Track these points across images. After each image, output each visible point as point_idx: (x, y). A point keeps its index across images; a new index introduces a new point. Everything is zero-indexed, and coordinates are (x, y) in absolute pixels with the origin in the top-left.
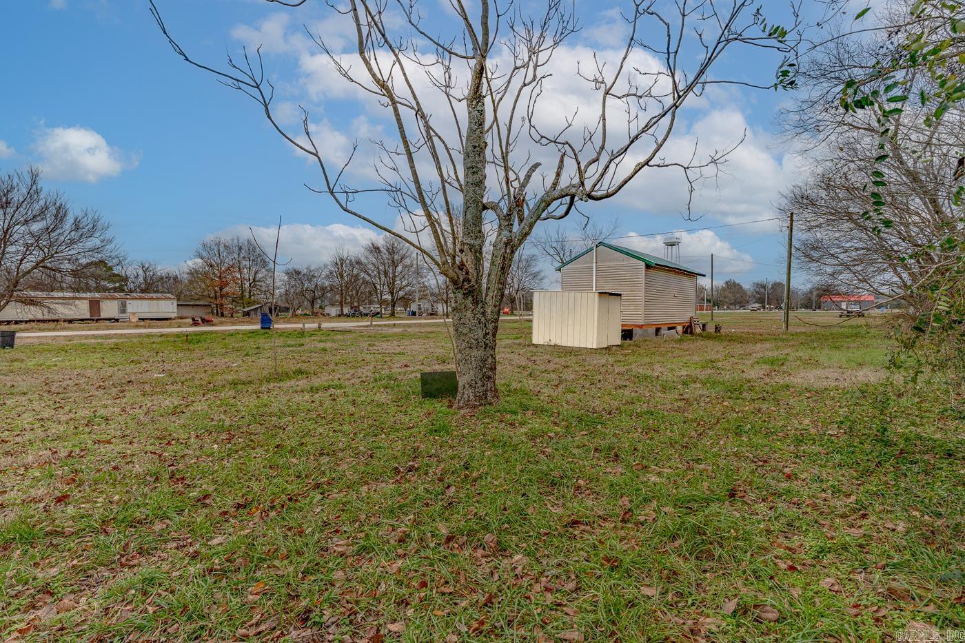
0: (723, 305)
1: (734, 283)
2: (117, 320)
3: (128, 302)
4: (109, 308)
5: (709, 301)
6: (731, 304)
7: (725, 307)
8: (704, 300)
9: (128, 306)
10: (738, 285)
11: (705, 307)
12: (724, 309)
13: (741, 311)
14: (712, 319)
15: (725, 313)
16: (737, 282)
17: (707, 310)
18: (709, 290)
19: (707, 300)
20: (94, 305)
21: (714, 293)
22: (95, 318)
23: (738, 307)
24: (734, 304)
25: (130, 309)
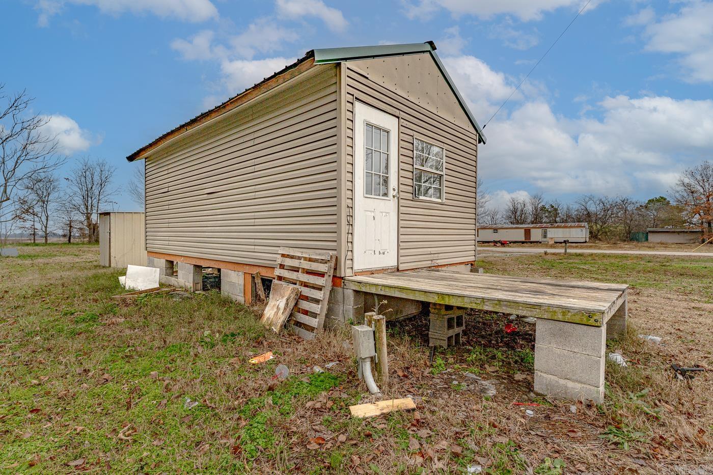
2: (540, 242)
3: (548, 230)
4: (536, 235)
9: (548, 233)
20: (527, 232)
22: (527, 241)
25: (549, 235)
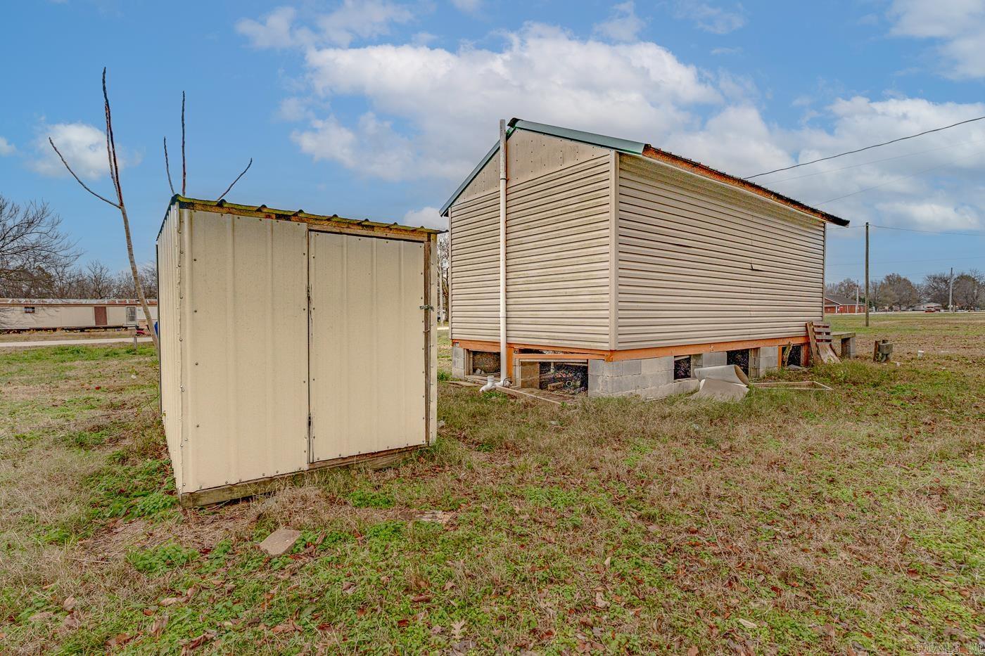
0: (883, 306)
1: (899, 279)
2: (126, 328)
3: (137, 308)
4: (117, 315)
5: (862, 300)
6: (893, 304)
7: (887, 308)
8: (855, 299)
9: (138, 312)
10: (905, 280)
11: (857, 308)
12: (886, 311)
13: (908, 313)
14: (867, 325)
15: (888, 316)
16: (903, 277)
17: (859, 311)
18: (863, 288)
19: (860, 299)
20: (100, 312)
21: (870, 291)
22: (101, 326)
23: (904, 308)
24: (899, 304)
